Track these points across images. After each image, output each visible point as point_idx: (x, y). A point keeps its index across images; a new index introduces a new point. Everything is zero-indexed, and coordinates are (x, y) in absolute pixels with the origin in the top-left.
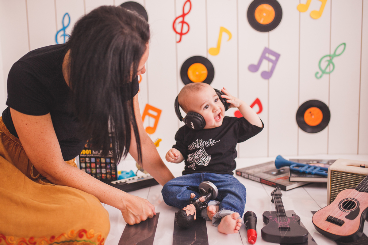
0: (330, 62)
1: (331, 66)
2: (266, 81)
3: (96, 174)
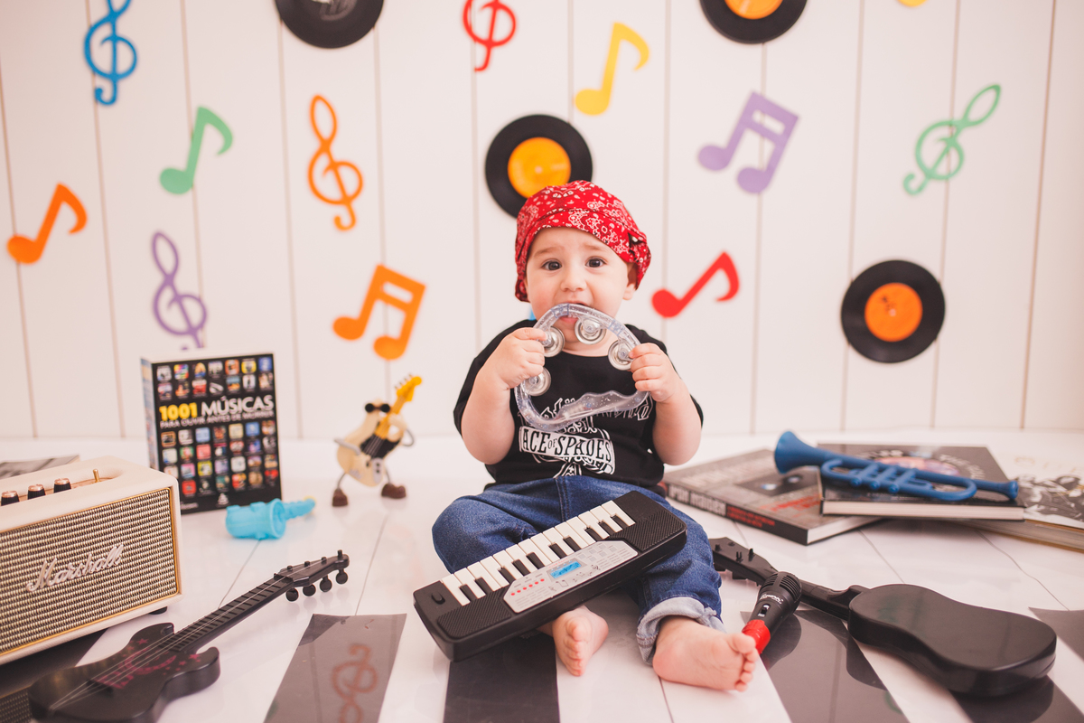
0: (951, 143)
1: (954, 155)
2: (751, 200)
3: (212, 479)
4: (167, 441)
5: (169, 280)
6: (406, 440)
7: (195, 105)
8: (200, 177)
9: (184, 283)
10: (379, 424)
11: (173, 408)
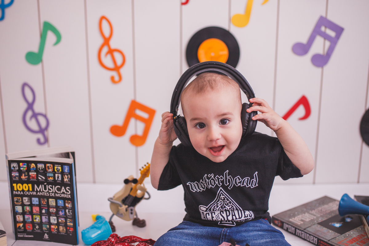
2: (318, 70)
3: (41, 224)
4: (17, 201)
5: (30, 106)
6: (146, 196)
7: (42, 21)
8: (46, 56)
9: (38, 107)
10: (132, 189)
11: (19, 185)
